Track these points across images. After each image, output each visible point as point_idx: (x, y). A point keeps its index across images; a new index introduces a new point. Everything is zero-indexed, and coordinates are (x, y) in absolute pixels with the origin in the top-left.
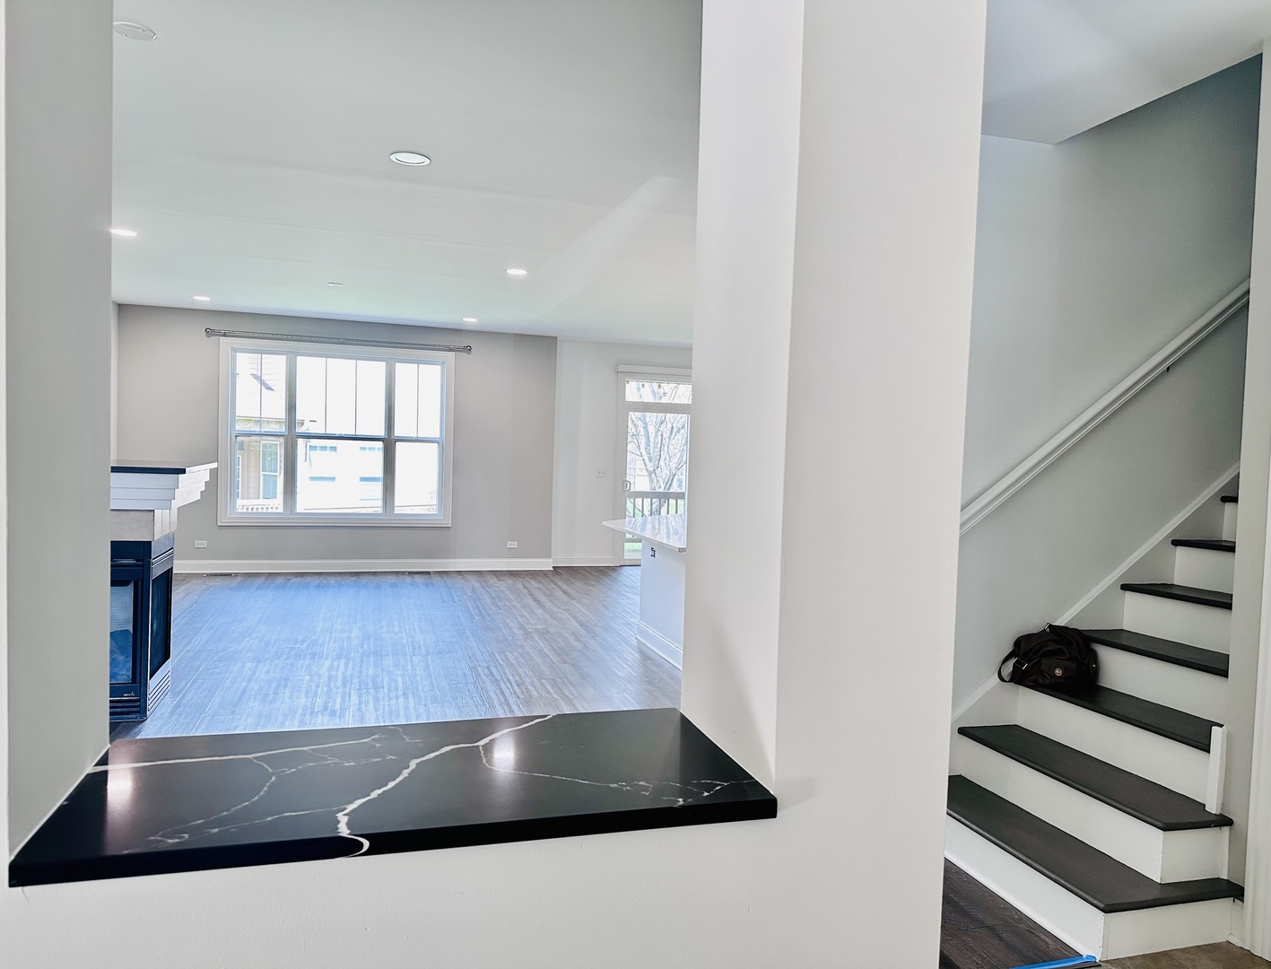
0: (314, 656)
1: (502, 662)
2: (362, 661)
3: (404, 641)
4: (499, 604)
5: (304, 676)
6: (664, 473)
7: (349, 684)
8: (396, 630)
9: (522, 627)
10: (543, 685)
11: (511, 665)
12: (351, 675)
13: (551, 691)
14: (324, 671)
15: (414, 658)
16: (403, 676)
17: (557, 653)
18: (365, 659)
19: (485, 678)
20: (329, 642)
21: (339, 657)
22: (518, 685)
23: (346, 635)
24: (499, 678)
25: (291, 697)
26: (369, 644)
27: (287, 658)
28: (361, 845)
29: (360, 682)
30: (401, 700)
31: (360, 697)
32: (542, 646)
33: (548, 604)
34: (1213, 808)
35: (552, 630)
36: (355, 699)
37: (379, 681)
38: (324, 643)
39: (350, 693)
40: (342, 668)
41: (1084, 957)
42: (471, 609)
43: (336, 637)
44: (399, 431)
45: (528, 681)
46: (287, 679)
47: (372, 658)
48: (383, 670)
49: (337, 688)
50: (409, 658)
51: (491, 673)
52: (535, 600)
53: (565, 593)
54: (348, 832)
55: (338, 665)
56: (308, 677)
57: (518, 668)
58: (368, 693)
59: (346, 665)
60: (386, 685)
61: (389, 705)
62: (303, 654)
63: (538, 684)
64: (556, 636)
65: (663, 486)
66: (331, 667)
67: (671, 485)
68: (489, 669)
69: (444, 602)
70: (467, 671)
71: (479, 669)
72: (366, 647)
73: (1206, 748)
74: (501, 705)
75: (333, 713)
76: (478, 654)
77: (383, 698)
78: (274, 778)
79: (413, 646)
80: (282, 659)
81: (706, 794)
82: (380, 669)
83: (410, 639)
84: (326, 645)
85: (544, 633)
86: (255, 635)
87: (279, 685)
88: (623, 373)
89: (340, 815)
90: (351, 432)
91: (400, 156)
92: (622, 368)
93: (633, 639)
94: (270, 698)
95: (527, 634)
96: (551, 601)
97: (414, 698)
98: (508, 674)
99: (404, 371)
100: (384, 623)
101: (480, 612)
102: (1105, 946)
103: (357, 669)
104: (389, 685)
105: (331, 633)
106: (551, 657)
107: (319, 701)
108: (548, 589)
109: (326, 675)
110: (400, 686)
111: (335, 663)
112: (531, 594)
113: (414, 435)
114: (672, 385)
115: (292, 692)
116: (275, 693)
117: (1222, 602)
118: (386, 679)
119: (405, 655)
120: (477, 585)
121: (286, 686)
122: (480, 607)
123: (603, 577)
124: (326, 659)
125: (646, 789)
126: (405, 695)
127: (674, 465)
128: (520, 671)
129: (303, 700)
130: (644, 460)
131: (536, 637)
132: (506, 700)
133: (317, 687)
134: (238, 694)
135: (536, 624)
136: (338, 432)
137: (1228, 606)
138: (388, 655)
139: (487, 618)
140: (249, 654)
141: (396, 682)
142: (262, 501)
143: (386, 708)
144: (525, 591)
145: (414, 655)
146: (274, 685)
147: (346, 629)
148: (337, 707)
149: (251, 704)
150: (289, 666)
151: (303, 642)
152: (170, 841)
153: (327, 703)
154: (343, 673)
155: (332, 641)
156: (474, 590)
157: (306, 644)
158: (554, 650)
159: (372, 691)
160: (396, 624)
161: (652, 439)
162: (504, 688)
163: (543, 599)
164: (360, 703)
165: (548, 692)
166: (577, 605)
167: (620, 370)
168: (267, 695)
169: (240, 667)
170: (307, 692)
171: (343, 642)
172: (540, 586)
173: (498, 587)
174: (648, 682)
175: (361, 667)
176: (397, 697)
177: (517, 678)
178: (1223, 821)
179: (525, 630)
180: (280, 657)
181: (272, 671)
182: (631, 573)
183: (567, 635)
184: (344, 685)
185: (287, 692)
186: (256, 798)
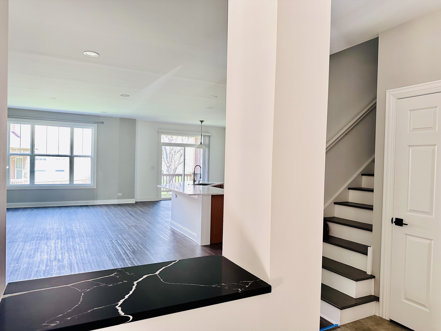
0: (47, 239)
1: (121, 238)
2: (67, 240)
3: (83, 232)
4: (117, 216)
5: (45, 247)
6: (173, 167)
7: (63, 249)
8: (79, 228)
9: (127, 225)
10: (138, 246)
11: (125, 239)
12: (64, 246)
13: (142, 247)
14: (52, 245)
15: (87, 238)
16: (84, 245)
17: (142, 234)
18: (68, 239)
19: (116, 244)
20: (53, 233)
21: (58, 239)
22: (129, 246)
23: (59, 230)
24: (121, 244)
25: (41, 255)
26: (69, 233)
27: (37, 240)
28: (129, 318)
29: (68, 248)
30: (85, 254)
31: (69, 254)
32: (136, 231)
33: (135, 216)
34: (369, 273)
35: (138, 225)
36: (66, 254)
37: (75, 247)
38: (51, 234)
39: (64, 252)
40: (59, 243)
41: (334, 325)
42: (106, 218)
43: (55, 231)
44: (75, 153)
45: (132, 245)
46: (38, 249)
47: (71, 239)
48: (76, 243)
49: (59, 251)
50: (85, 238)
51: (118, 242)
52: (130, 214)
53: (141, 211)
54: (124, 313)
55: (58, 242)
56: (46, 247)
57: (128, 240)
58: (71, 252)
59: (61, 242)
60: (78, 248)
61: (81, 256)
62: (43, 239)
63: (136, 245)
64: (140, 227)
65: (172, 172)
66: (55, 243)
67: (175, 171)
68: (117, 241)
69: (95, 216)
70: (109, 242)
71: (113, 241)
72: (68, 234)
73: (366, 254)
74: (124, 254)
75: (59, 260)
76: (112, 235)
77: (78, 254)
78: (83, 294)
79: (86, 233)
80: (35, 240)
81: (247, 286)
82: (75, 243)
83: (84, 231)
84: (52, 234)
85: (135, 227)
86: (22, 232)
87: (35, 251)
88: (160, 132)
89: (117, 307)
90: (57, 154)
91: (87, 53)
92: (160, 131)
93: (169, 227)
94: (32, 256)
95: (129, 227)
96: (136, 214)
97: (90, 253)
98: (124, 242)
99: (78, 131)
100: (73, 225)
101: (110, 220)
102: (341, 321)
103: (66, 243)
104: (79, 248)
105: (53, 230)
106: (140, 235)
107: (53, 256)
108: (134, 210)
109: (54, 246)
110: (84, 248)
111: (57, 241)
112: (128, 212)
113: (81, 154)
114: (176, 137)
115: (41, 253)
116: (34, 254)
117: (370, 208)
118: (78, 247)
119: (84, 237)
120: (107, 210)
121: (38, 251)
122: (110, 218)
123: (154, 205)
124: (53, 239)
125: (225, 286)
126: (86, 252)
127: (177, 165)
128: (129, 241)
129: (46, 256)
130: (166, 163)
131: (133, 228)
132: (125, 252)
133: (51, 250)
134: (18, 255)
135: (132, 223)
136: (51, 154)
137: (372, 209)
138: (77, 237)
139: (113, 222)
140: (21, 240)
141: (82, 247)
142: (16, 180)
143: (80, 257)
144: (126, 211)
145: (87, 237)
146: (33, 251)
147: (59, 228)
148: (60, 258)
149: (24, 259)
150: (38, 244)
151: (42, 234)
152: (52, 325)
153: (55, 257)
154: (60, 245)
155: (54, 233)
156: (106, 212)
157: (43, 234)
158: (140, 232)
159: (73, 251)
160: (78, 225)
161: (168, 156)
162: (124, 248)
163: (133, 214)
164: (69, 256)
165: (141, 248)
166: (146, 215)
167: (159, 131)
168: (30, 255)
169: (18, 245)
170: (47, 253)
171: (58, 233)
172: (131, 209)
173: (115, 210)
174: (176, 242)
175: (67, 242)
176: (83, 253)
177: (128, 244)
178: (372, 277)
179: (128, 226)
180: (33, 240)
181: (31, 246)
182: (164, 203)
183: (144, 227)
184: (61, 249)
185: (39, 254)
186: (80, 303)
